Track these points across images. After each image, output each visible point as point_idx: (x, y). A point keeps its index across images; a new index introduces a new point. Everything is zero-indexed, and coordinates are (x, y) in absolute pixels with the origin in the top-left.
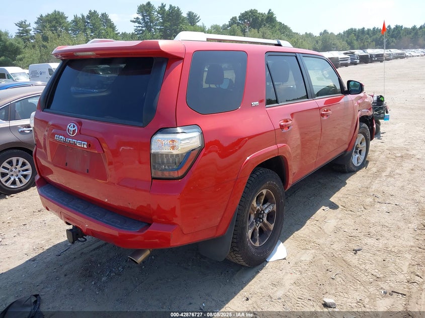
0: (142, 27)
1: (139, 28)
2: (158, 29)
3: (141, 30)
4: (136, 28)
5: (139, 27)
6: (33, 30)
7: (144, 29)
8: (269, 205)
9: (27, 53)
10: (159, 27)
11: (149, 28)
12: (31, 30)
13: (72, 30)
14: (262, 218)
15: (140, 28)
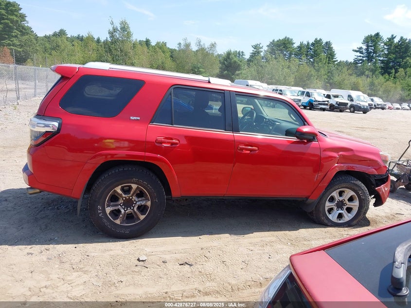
0: (363, 57)
1: (359, 58)
2: (380, 60)
3: (361, 60)
4: (356, 57)
5: (360, 56)
6: (263, 52)
7: (365, 59)
8: (144, 200)
9: (245, 70)
10: (382, 59)
11: (370, 58)
12: (262, 52)
13: (295, 54)
14: (133, 207)
15: (361, 58)
